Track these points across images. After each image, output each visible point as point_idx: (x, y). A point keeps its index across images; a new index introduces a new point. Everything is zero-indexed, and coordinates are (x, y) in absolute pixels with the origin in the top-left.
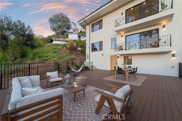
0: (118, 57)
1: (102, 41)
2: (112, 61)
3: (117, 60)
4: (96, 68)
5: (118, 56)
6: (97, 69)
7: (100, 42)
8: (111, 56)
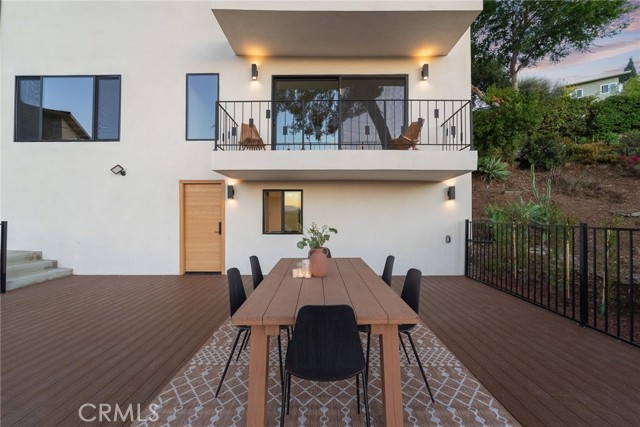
0: (231, 192)
1: (118, 78)
2: (189, 213)
3: (221, 207)
4: (55, 265)
5: (232, 182)
6: (70, 277)
7: (97, 79)
8: (185, 184)
